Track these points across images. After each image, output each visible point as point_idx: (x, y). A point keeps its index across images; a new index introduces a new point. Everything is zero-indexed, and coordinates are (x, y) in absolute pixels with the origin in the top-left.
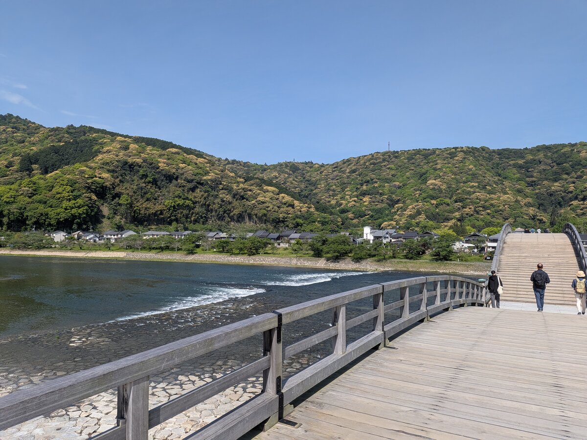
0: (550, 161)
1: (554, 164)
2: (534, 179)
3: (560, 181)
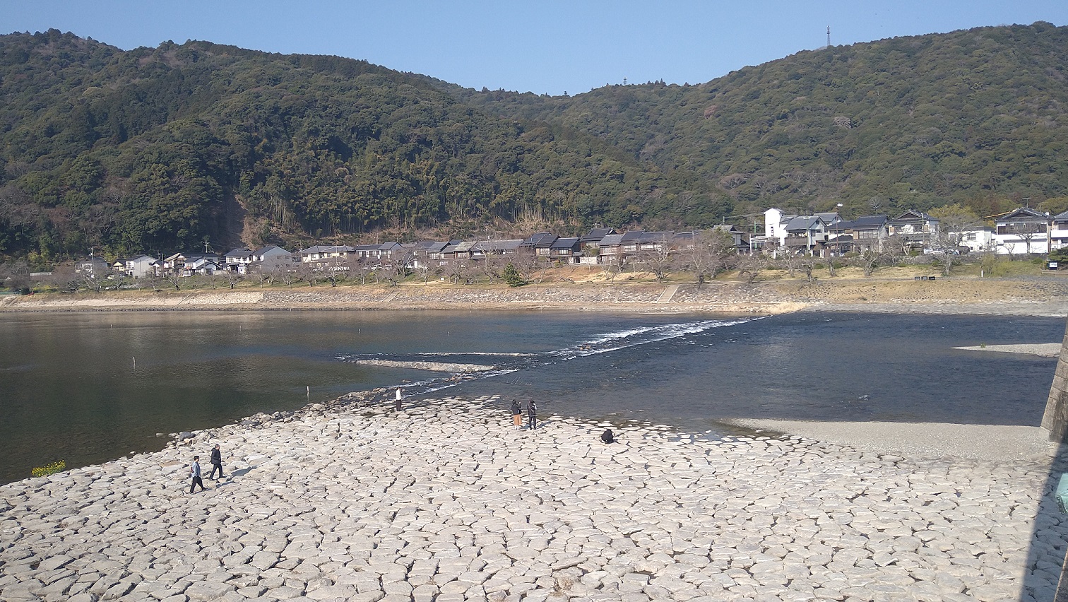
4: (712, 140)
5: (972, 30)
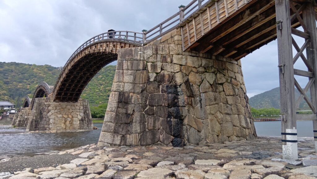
0: (17, 72)
1: (20, 73)
2: (8, 80)
3: (23, 83)
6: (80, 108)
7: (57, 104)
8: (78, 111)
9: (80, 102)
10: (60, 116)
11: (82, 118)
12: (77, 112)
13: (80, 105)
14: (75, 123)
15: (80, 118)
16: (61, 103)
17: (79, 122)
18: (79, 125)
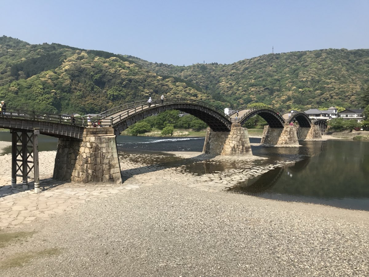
4: (231, 84)
5: (320, 50)
6: (232, 137)
7: (215, 133)
8: (231, 139)
9: (233, 131)
10: (217, 143)
11: (234, 145)
12: (229, 140)
13: (233, 134)
14: (227, 150)
15: (232, 145)
16: (218, 132)
17: (230, 149)
18: (230, 152)
